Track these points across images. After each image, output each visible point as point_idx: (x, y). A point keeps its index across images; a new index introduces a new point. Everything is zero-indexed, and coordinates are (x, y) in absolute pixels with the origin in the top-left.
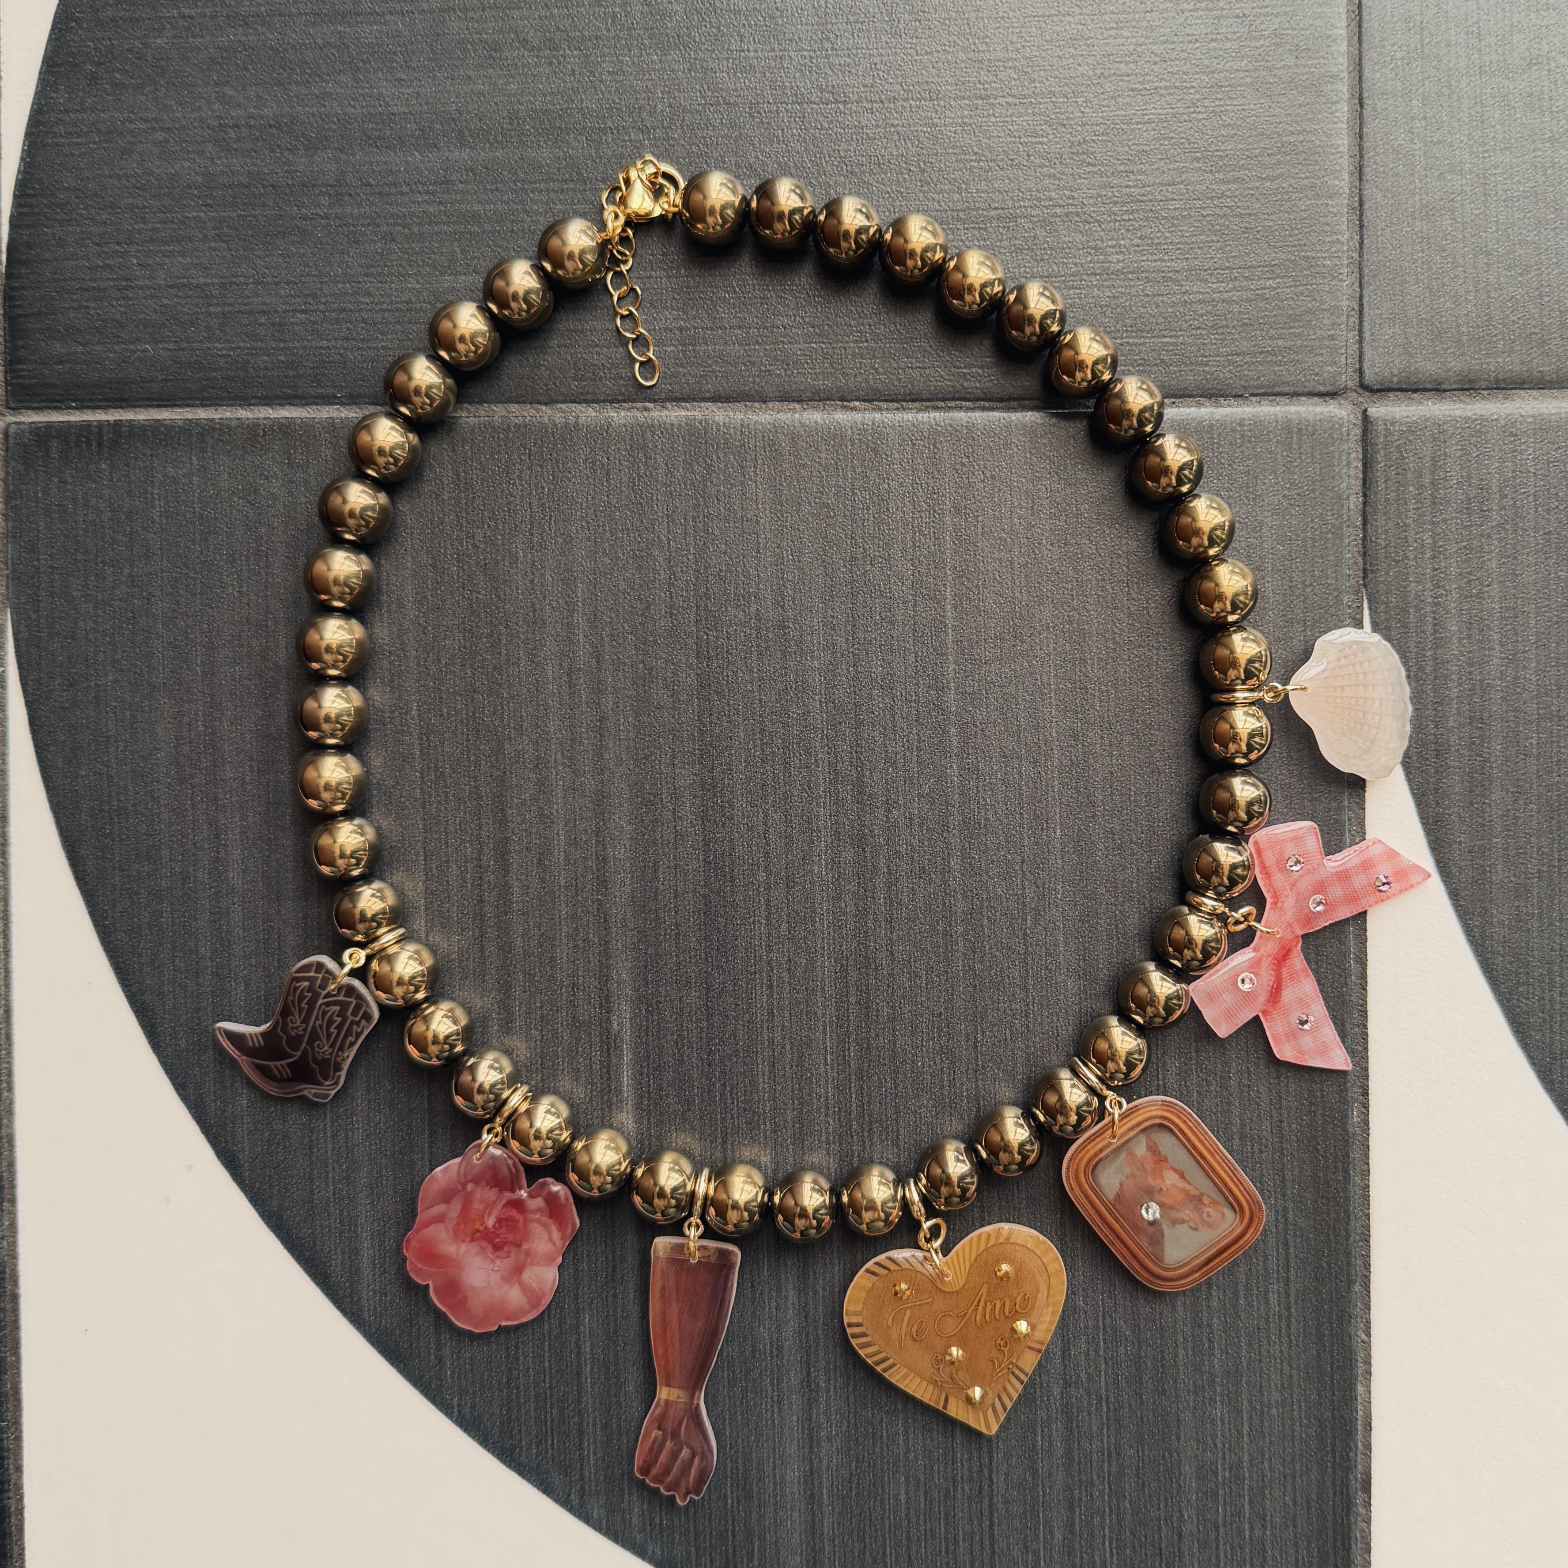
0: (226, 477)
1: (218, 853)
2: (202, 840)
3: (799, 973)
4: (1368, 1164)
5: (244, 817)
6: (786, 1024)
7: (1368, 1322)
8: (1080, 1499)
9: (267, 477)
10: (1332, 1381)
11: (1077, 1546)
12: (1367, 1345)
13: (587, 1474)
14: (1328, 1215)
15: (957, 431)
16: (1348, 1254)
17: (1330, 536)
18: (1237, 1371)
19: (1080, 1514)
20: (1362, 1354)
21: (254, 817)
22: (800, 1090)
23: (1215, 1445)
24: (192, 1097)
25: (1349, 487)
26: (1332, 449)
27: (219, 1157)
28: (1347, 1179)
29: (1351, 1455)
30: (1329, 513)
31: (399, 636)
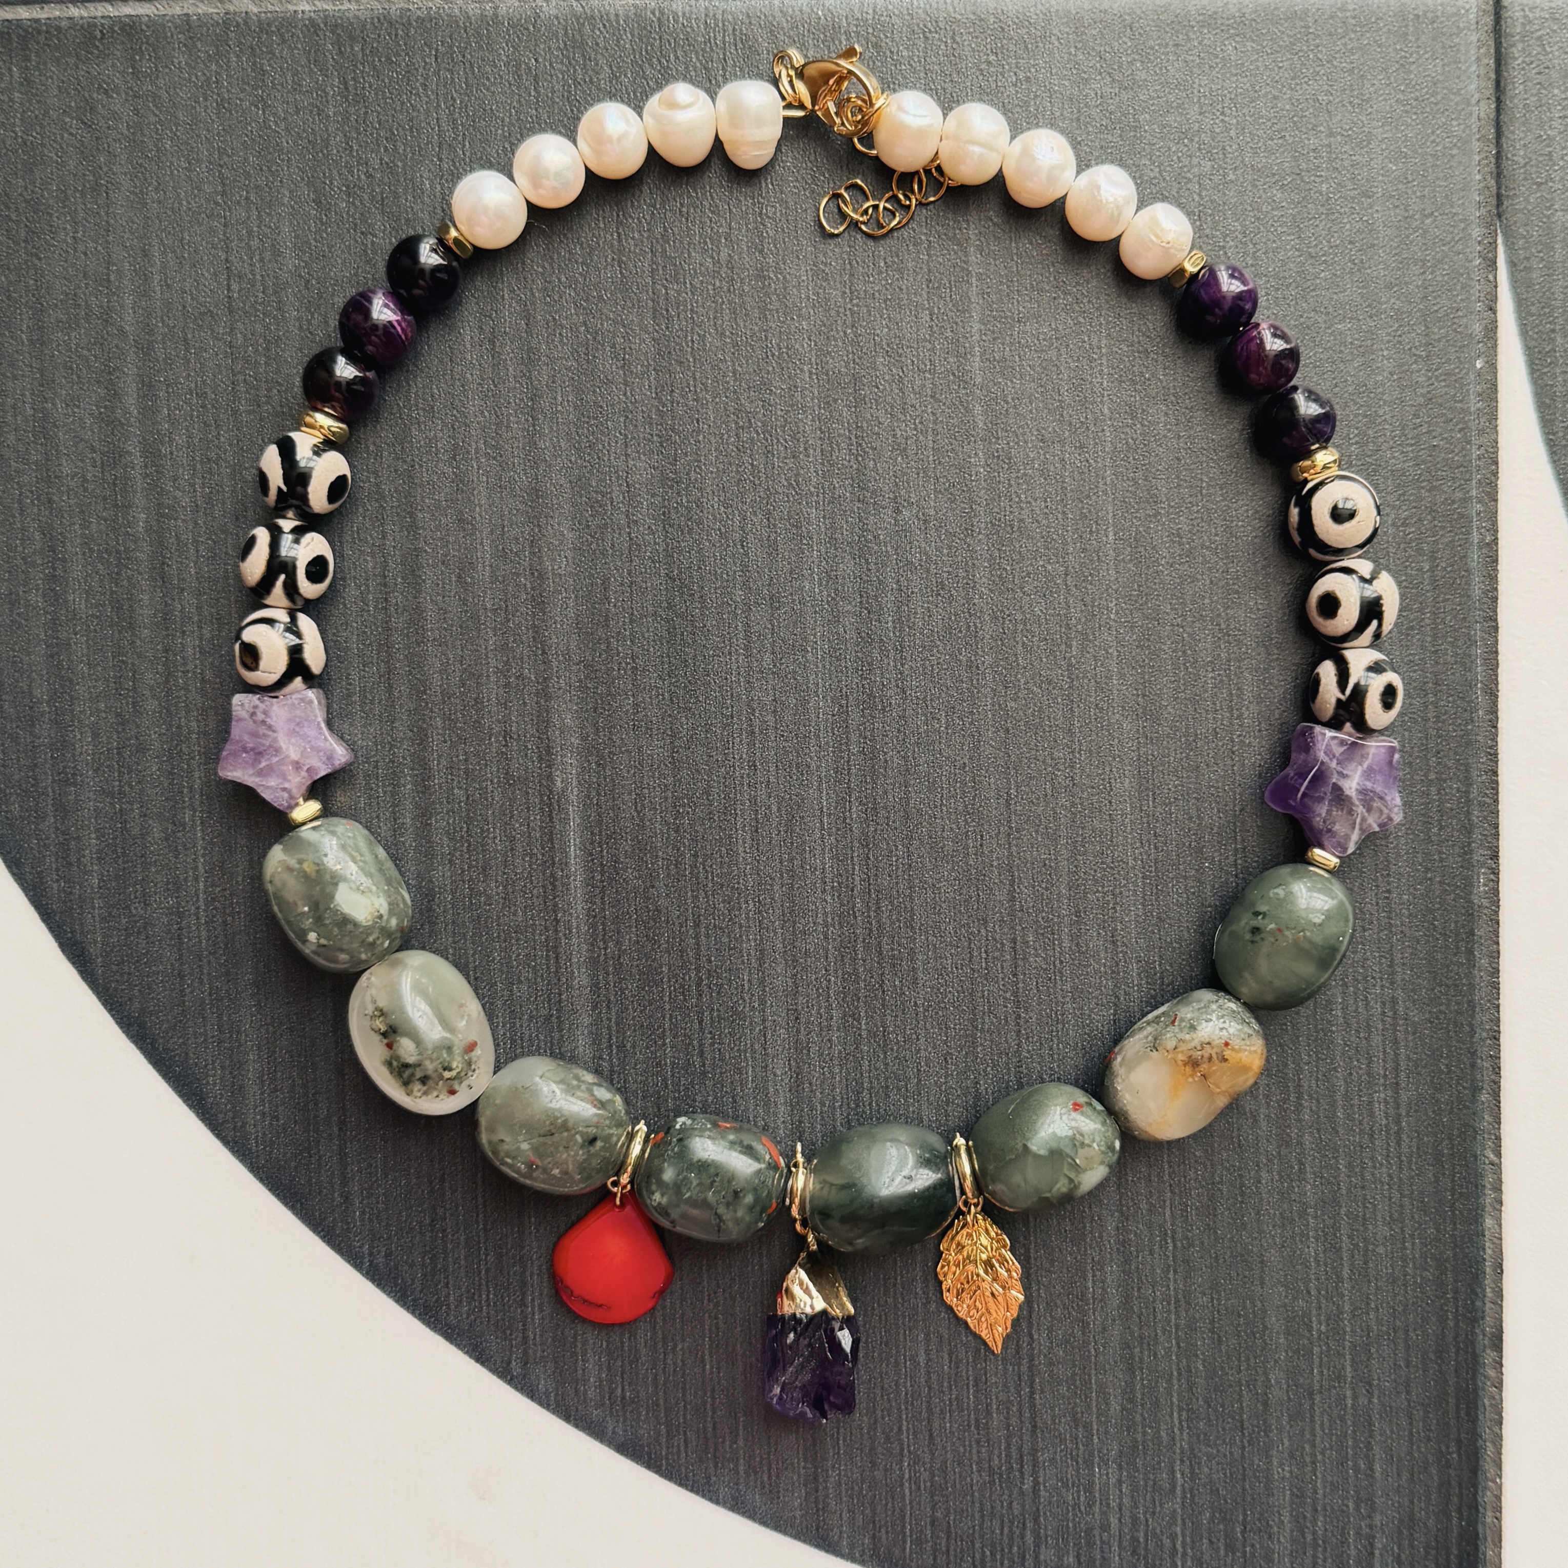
0: (56, 92)
1: (54, 569)
2: (34, 553)
3: (788, 717)
4: (1498, 944)
5: (85, 525)
6: (772, 779)
7: (1498, 1138)
8: (1141, 1360)
9: (106, 92)
10: (1453, 1212)
11: (1138, 1418)
12: (1497, 1167)
13: (532, 1336)
14: (1448, 1005)
15: (981, 20)
16: (1474, 1054)
17: (1455, 152)
18: (1334, 1201)
19: (1142, 1379)
20: (1490, 1179)
21: (99, 523)
22: (791, 860)
23: (1309, 1292)
24: (29, 877)
25: (1479, 89)
26: (1457, 40)
27: (63, 951)
28: (1471, 962)
29: (1478, 1303)
30: (1455, 123)
31: (275, 292)
